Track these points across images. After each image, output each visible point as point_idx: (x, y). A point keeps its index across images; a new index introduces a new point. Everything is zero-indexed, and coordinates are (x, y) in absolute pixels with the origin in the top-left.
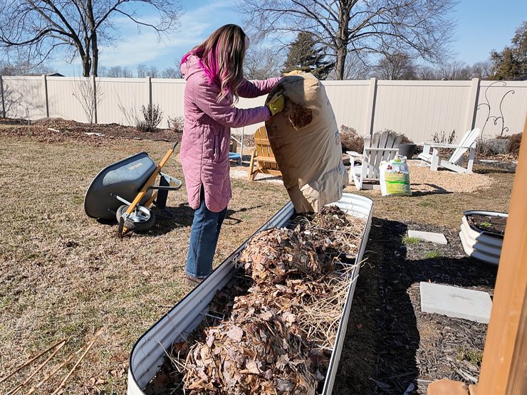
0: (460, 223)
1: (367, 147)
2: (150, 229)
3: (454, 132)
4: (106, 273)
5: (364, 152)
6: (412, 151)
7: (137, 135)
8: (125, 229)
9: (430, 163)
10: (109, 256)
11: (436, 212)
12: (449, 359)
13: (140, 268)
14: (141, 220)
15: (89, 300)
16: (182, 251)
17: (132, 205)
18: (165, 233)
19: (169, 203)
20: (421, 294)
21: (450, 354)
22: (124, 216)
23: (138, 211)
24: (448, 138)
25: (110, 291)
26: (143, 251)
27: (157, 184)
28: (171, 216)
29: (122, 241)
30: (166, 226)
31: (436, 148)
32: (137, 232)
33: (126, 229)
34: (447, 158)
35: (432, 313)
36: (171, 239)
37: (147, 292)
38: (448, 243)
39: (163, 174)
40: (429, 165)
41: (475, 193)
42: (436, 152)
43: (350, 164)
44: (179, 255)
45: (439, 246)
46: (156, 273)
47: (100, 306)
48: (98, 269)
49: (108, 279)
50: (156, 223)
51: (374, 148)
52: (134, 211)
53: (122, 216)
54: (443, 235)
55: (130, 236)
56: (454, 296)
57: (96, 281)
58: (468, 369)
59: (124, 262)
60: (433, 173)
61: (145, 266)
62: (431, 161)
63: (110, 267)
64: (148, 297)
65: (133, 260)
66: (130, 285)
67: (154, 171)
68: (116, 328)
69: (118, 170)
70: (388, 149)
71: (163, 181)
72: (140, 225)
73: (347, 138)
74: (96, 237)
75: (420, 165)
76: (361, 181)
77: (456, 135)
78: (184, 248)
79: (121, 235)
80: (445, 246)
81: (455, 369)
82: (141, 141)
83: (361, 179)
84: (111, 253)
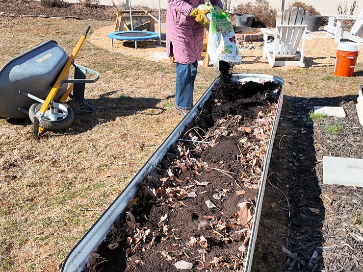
1: (278, 24)
2: (70, 127)
3: (355, 2)
4: (25, 182)
6: (319, 22)
7: (42, 12)
8: (40, 130)
9: (334, 35)
10: (26, 161)
11: (337, 86)
12: (345, 224)
13: (63, 171)
14: (58, 118)
15: (9, 213)
16: (106, 148)
17: (45, 103)
18: (87, 131)
19: (88, 95)
20: (324, 167)
21: (346, 220)
22: (38, 115)
23: (53, 108)
24: (350, 8)
25: (32, 200)
26: (64, 152)
27: (71, 76)
28: (91, 109)
29: (38, 142)
30: (87, 122)
31: (340, 20)
32: (55, 131)
33: (42, 129)
34: (349, 28)
35: (332, 184)
36: (93, 136)
37: (72, 196)
38: (346, 116)
39: (77, 65)
40: (333, 36)
42: (339, 24)
44: (103, 153)
45: (339, 119)
46: (80, 175)
47: (23, 218)
48: (15, 177)
49: (28, 188)
50: (75, 119)
51: (285, 24)
52: (49, 109)
53: (36, 116)
54: (342, 108)
55: (47, 136)
56: (349, 167)
57: (14, 192)
58: (359, 232)
59: (45, 166)
61: (67, 168)
62: (335, 34)
63: (29, 174)
64: (74, 201)
65: (54, 163)
66: (53, 192)
67: (66, 62)
68: (42, 239)
69: (25, 65)
70: (298, 25)
71: (78, 73)
72: (57, 124)
73: (261, 12)
74: (8, 141)
75: (326, 37)
76: (274, 58)
77: (356, 4)
78: (108, 145)
79: (38, 136)
80: (344, 119)
81: (349, 233)
82: (48, 19)
83: (274, 56)
84: (28, 157)
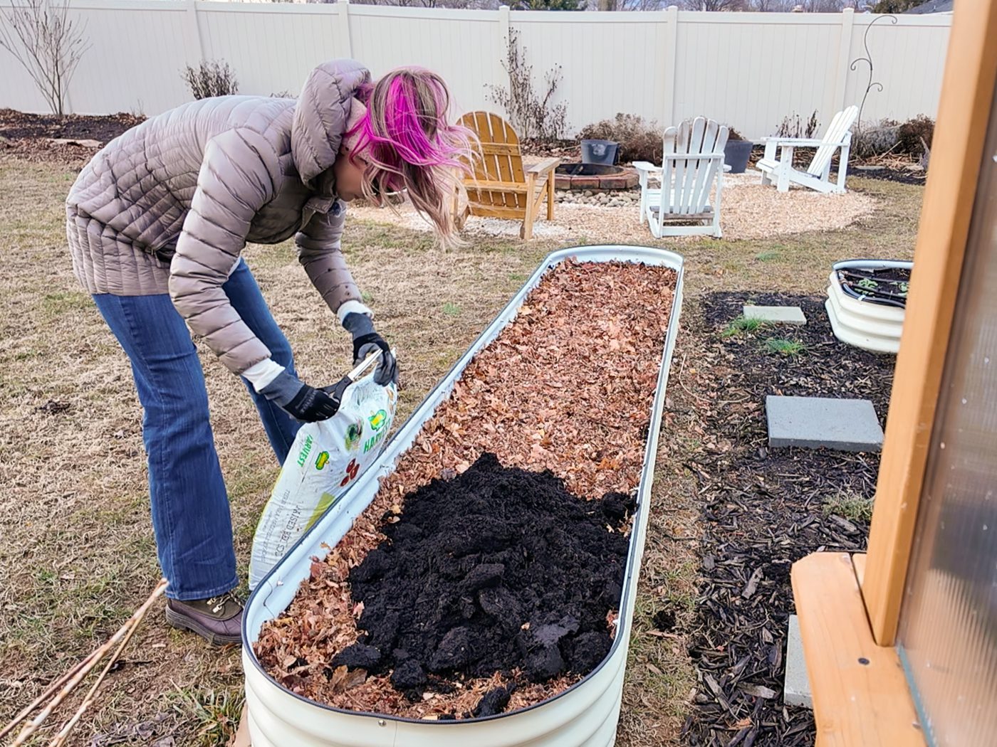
0: (827, 284)
1: (668, 153)
5: (664, 161)
11: (788, 270)
24: (805, 128)
31: (787, 148)
35: (786, 447)
38: (808, 322)
41: (849, 229)
42: (785, 155)
43: (638, 187)
51: (681, 153)
54: (799, 309)
60: (782, 197)
70: (706, 154)
76: (662, 220)
77: (818, 121)
80: (803, 329)
83: (661, 216)
